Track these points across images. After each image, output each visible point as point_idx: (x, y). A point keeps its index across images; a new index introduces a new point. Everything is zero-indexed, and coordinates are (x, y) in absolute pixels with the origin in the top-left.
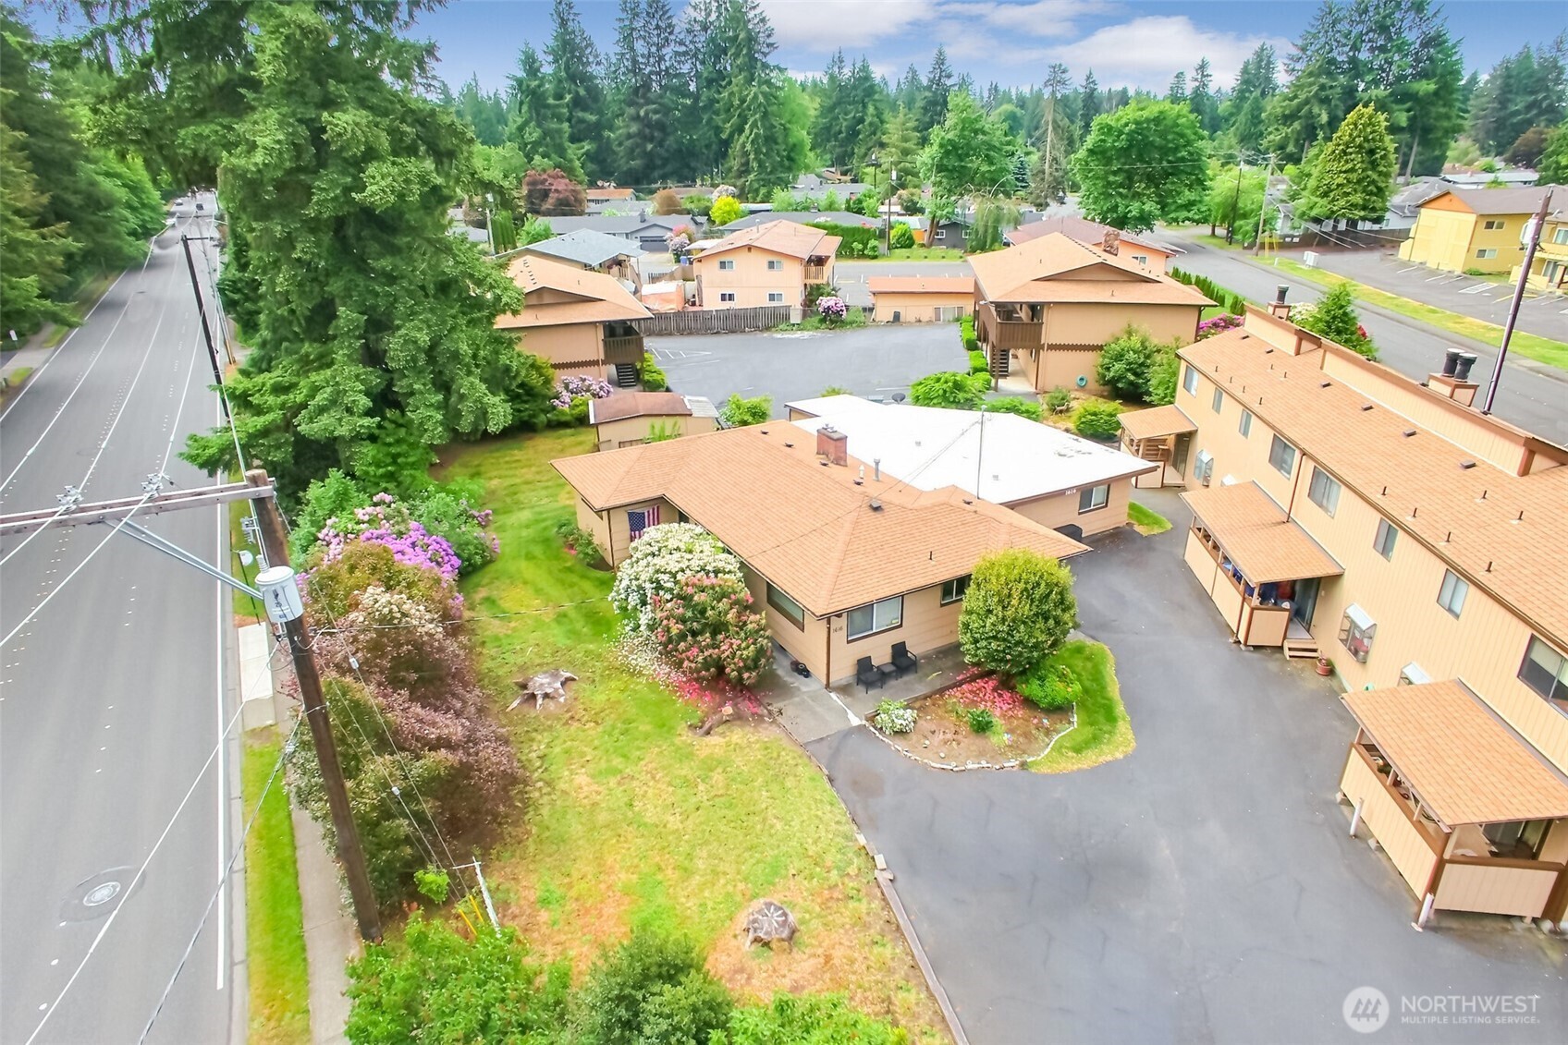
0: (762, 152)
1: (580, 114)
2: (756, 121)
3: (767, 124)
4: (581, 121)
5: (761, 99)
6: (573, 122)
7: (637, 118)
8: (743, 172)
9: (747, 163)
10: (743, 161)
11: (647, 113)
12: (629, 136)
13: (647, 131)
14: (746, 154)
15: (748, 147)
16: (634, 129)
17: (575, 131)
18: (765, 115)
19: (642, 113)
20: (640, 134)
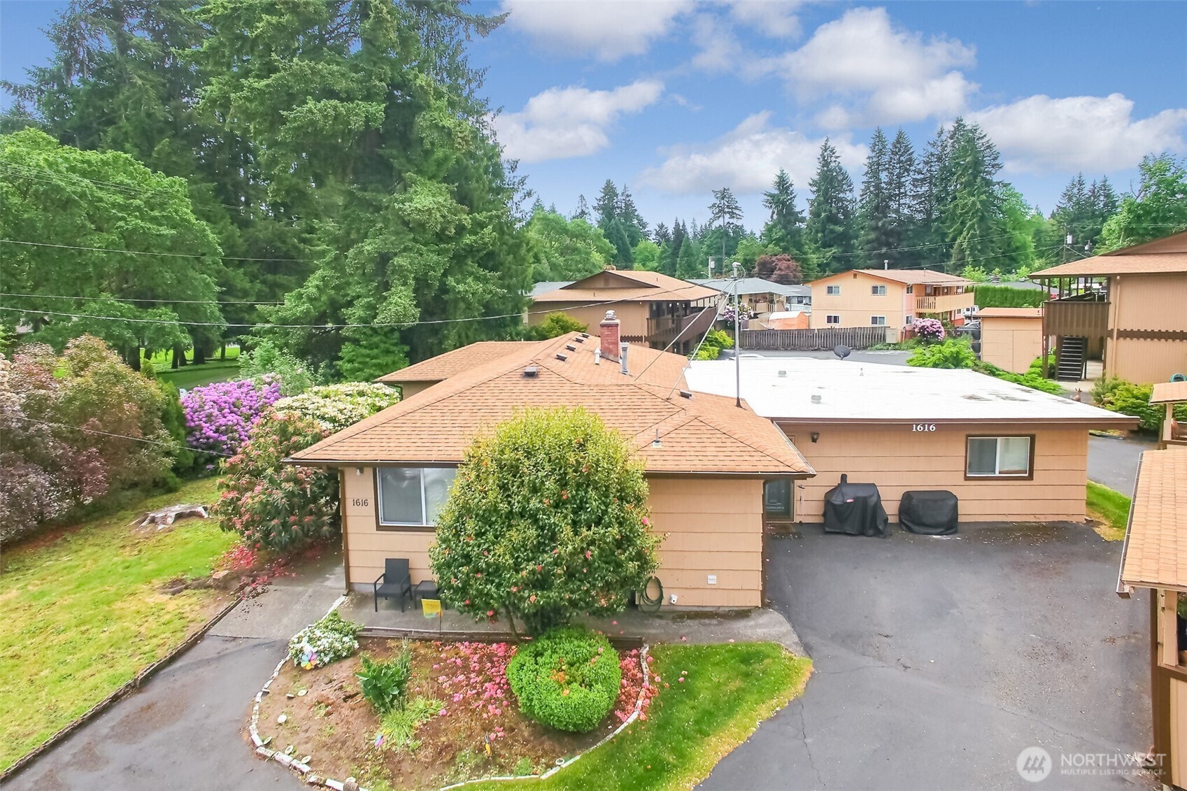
0: (977, 249)
1: (832, 227)
2: (973, 224)
3: (984, 227)
4: (832, 231)
5: (978, 205)
6: (827, 232)
7: (876, 228)
8: (959, 266)
9: (963, 258)
10: (959, 256)
11: (883, 225)
12: (868, 242)
13: (884, 237)
14: (962, 251)
15: (965, 245)
16: (872, 236)
17: (827, 239)
18: (982, 219)
19: (880, 224)
20: (877, 240)
